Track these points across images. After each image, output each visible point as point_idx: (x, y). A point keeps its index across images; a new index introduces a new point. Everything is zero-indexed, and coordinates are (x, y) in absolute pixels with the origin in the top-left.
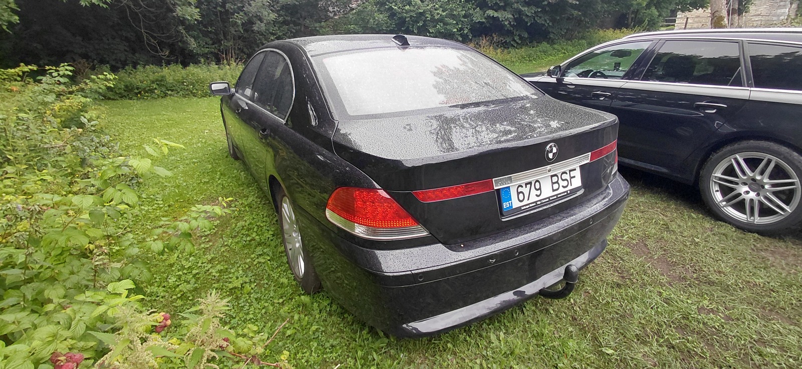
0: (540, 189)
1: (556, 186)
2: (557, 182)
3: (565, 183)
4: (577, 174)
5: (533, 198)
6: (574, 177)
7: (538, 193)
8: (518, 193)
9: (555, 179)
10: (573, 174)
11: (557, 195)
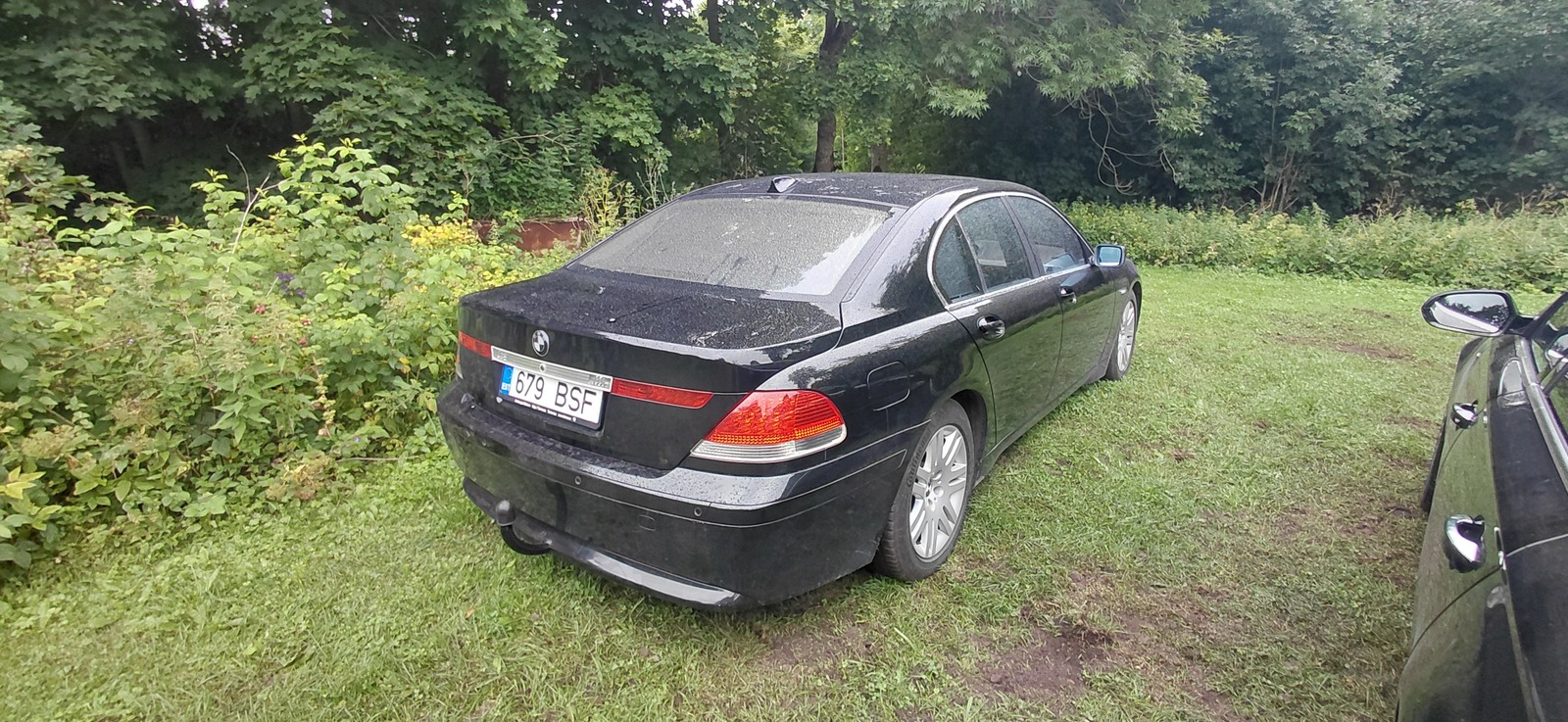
0: (541, 390)
1: (561, 400)
2: (564, 395)
3: (574, 405)
4: (597, 401)
5: (530, 398)
6: (590, 404)
7: (538, 394)
8: (519, 381)
9: (562, 390)
10: (589, 397)
11: (558, 412)
